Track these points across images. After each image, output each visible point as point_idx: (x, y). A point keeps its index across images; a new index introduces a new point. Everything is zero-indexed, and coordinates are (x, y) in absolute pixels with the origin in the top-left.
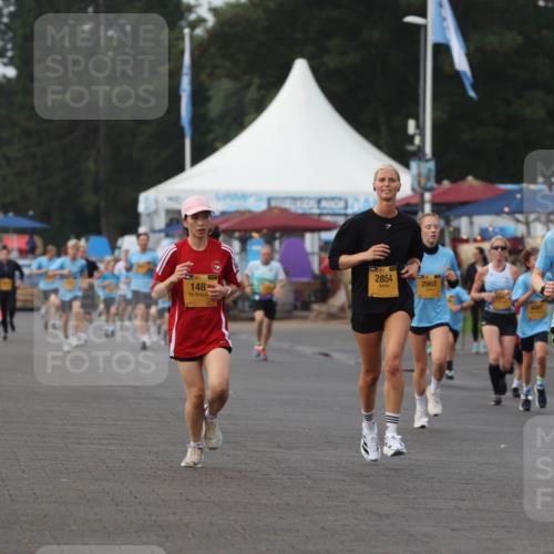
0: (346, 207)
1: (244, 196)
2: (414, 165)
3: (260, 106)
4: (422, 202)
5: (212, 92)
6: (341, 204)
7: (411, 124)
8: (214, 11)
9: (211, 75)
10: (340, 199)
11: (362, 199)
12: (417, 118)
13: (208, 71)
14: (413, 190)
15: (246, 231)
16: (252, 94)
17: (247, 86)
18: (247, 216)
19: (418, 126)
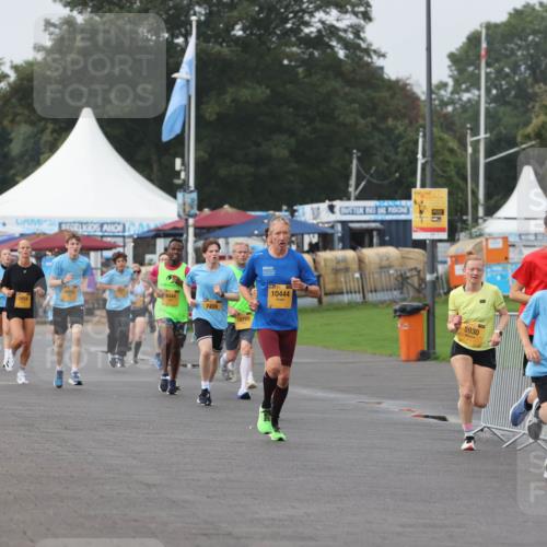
0: (124, 231)
1: (39, 222)
2: (180, 195)
3: (53, 147)
4: (187, 226)
5: (13, 135)
6: (120, 228)
7: (178, 162)
8: (16, 68)
9: (12, 121)
10: (119, 224)
11: (137, 224)
12: (183, 157)
13: (10, 118)
14: (179, 216)
15: (40, 250)
16: (47, 137)
17: (43, 131)
18: (42, 237)
19: (183, 164)
